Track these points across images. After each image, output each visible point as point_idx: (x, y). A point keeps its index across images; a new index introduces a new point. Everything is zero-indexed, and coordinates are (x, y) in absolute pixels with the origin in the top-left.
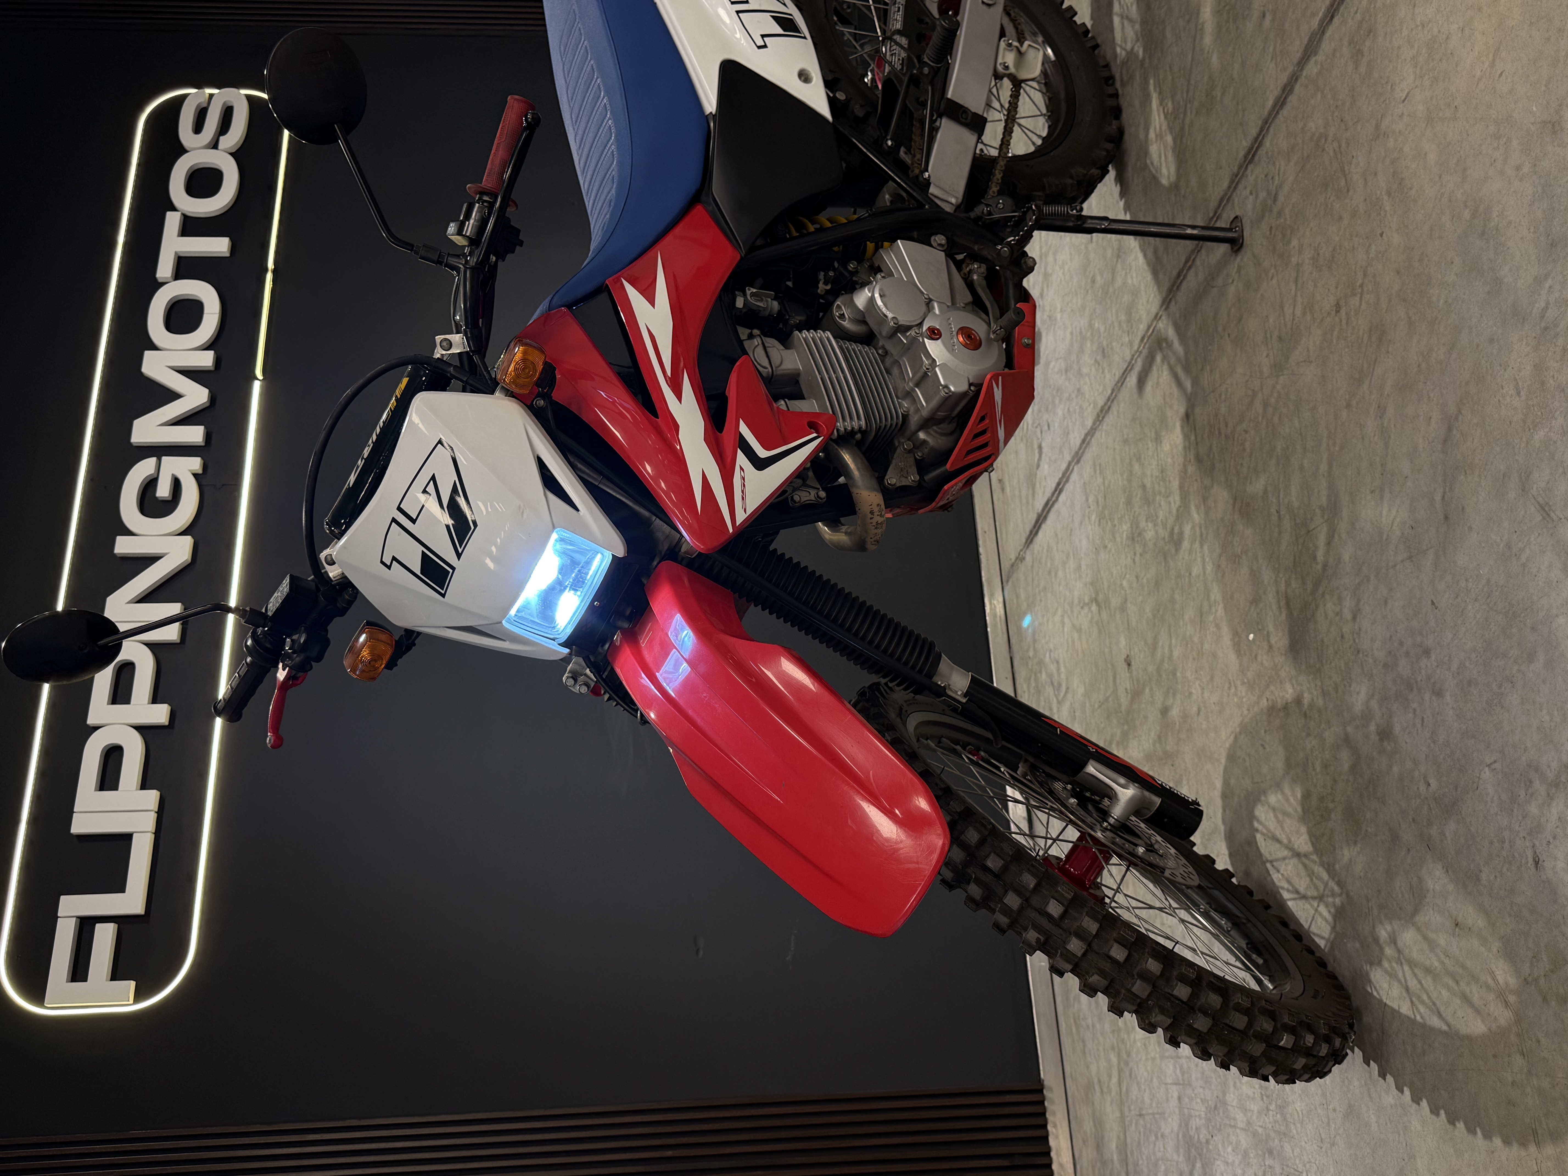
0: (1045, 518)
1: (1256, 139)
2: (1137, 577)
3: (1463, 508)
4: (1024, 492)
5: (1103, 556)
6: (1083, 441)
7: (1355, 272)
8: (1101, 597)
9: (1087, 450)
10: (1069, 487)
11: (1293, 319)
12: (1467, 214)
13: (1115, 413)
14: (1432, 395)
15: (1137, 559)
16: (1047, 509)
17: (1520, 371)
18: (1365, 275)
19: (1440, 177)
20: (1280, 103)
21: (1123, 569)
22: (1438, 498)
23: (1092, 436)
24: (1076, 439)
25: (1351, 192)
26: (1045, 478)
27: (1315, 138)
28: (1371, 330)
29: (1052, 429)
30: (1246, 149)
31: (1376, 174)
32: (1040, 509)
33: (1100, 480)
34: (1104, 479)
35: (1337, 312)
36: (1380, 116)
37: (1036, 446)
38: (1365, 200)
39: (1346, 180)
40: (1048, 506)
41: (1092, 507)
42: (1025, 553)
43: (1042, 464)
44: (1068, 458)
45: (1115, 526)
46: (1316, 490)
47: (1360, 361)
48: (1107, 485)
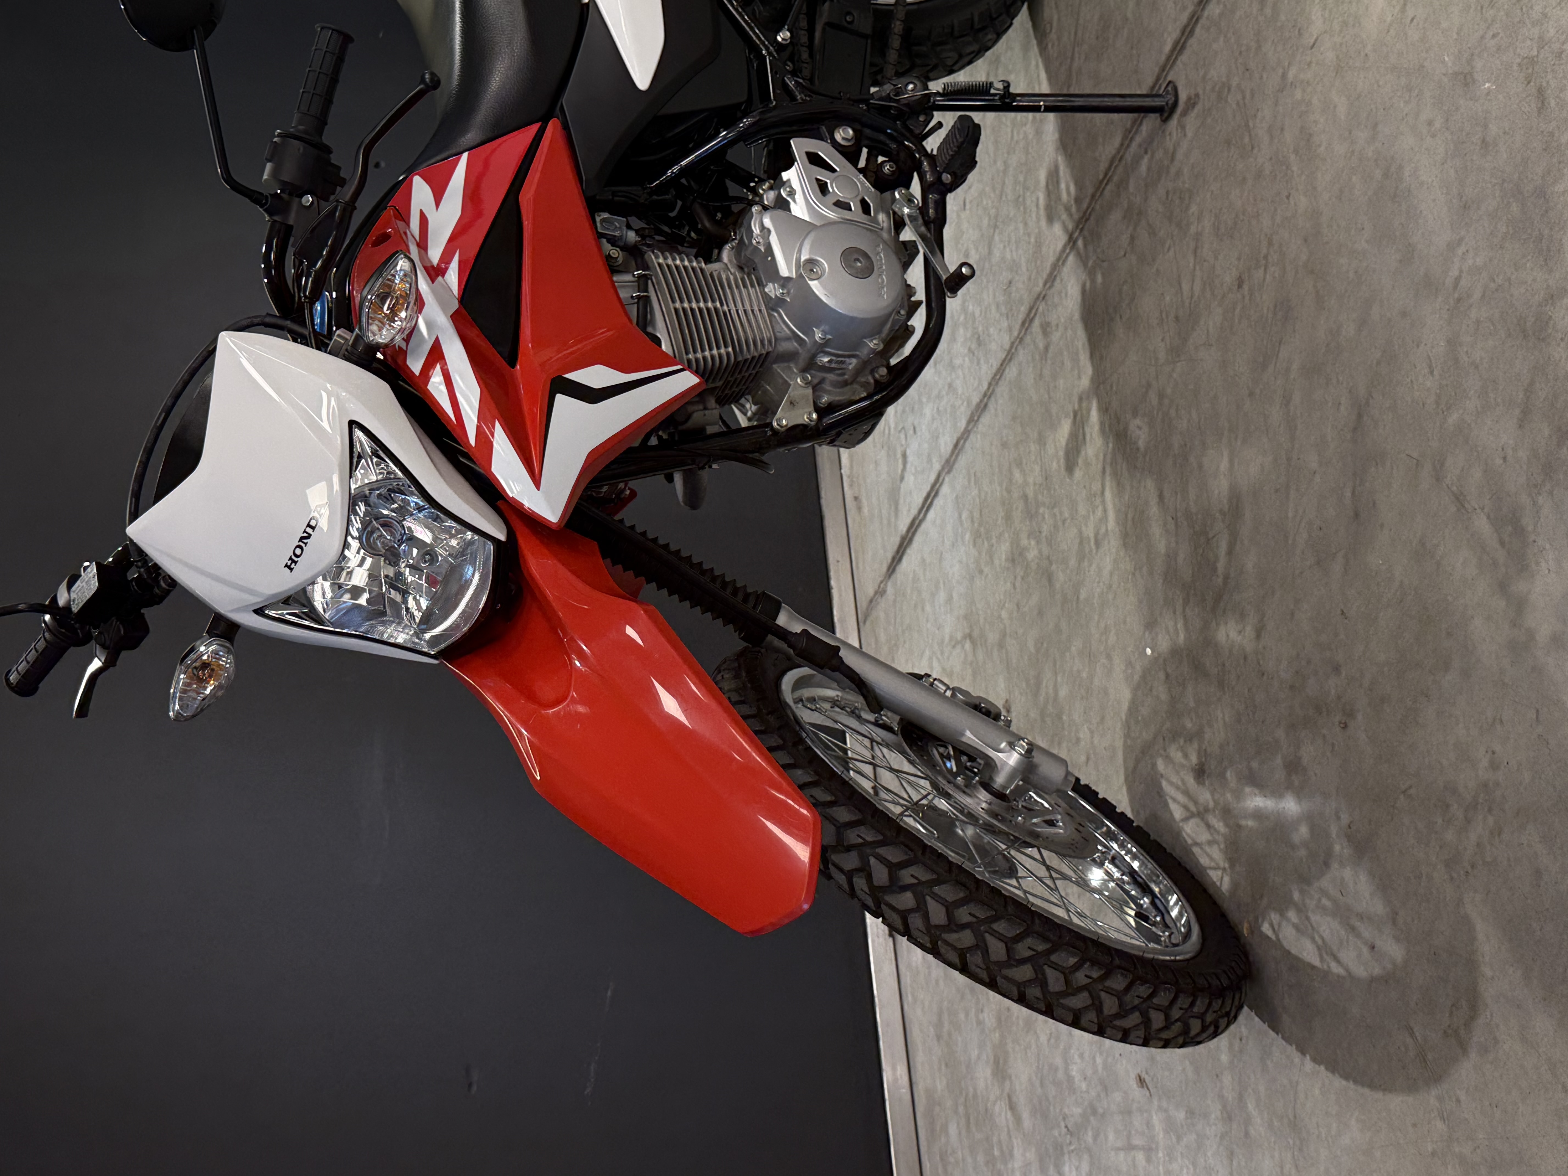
0: (911, 540)
2: (1018, 605)
3: (1374, 503)
4: (884, 512)
5: (979, 582)
6: (956, 446)
7: (1260, 242)
8: (976, 633)
9: (960, 457)
10: (938, 502)
11: (1192, 297)
12: (1378, 174)
13: (993, 411)
14: (1341, 378)
15: (1018, 584)
16: (913, 529)
17: (1433, 347)
18: (1270, 243)
19: (1350, 133)
20: (1179, 47)
21: (1002, 597)
22: (1348, 494)
23: (966, 440)
24: (946, 444)
25: (1255, 151)
26: (911, 493)
27: (1217, 89)
28: (1275, 306)
29: (919, 434)
31: (1282, 129)
32: (905, 529)
33: (975, 492)
34: (979, 490)
35: (1240, 286)
36: (1287, 64)
37: (899, 455)
38: (1271, 159)
39: (1250, 136)
40: (914, 526)
41: (965, 525)
42: (886, 585)
43: (906, 475)
44: (937, 467)
45: (992, 546)
47: (1265, 342)
48: (983, 497)
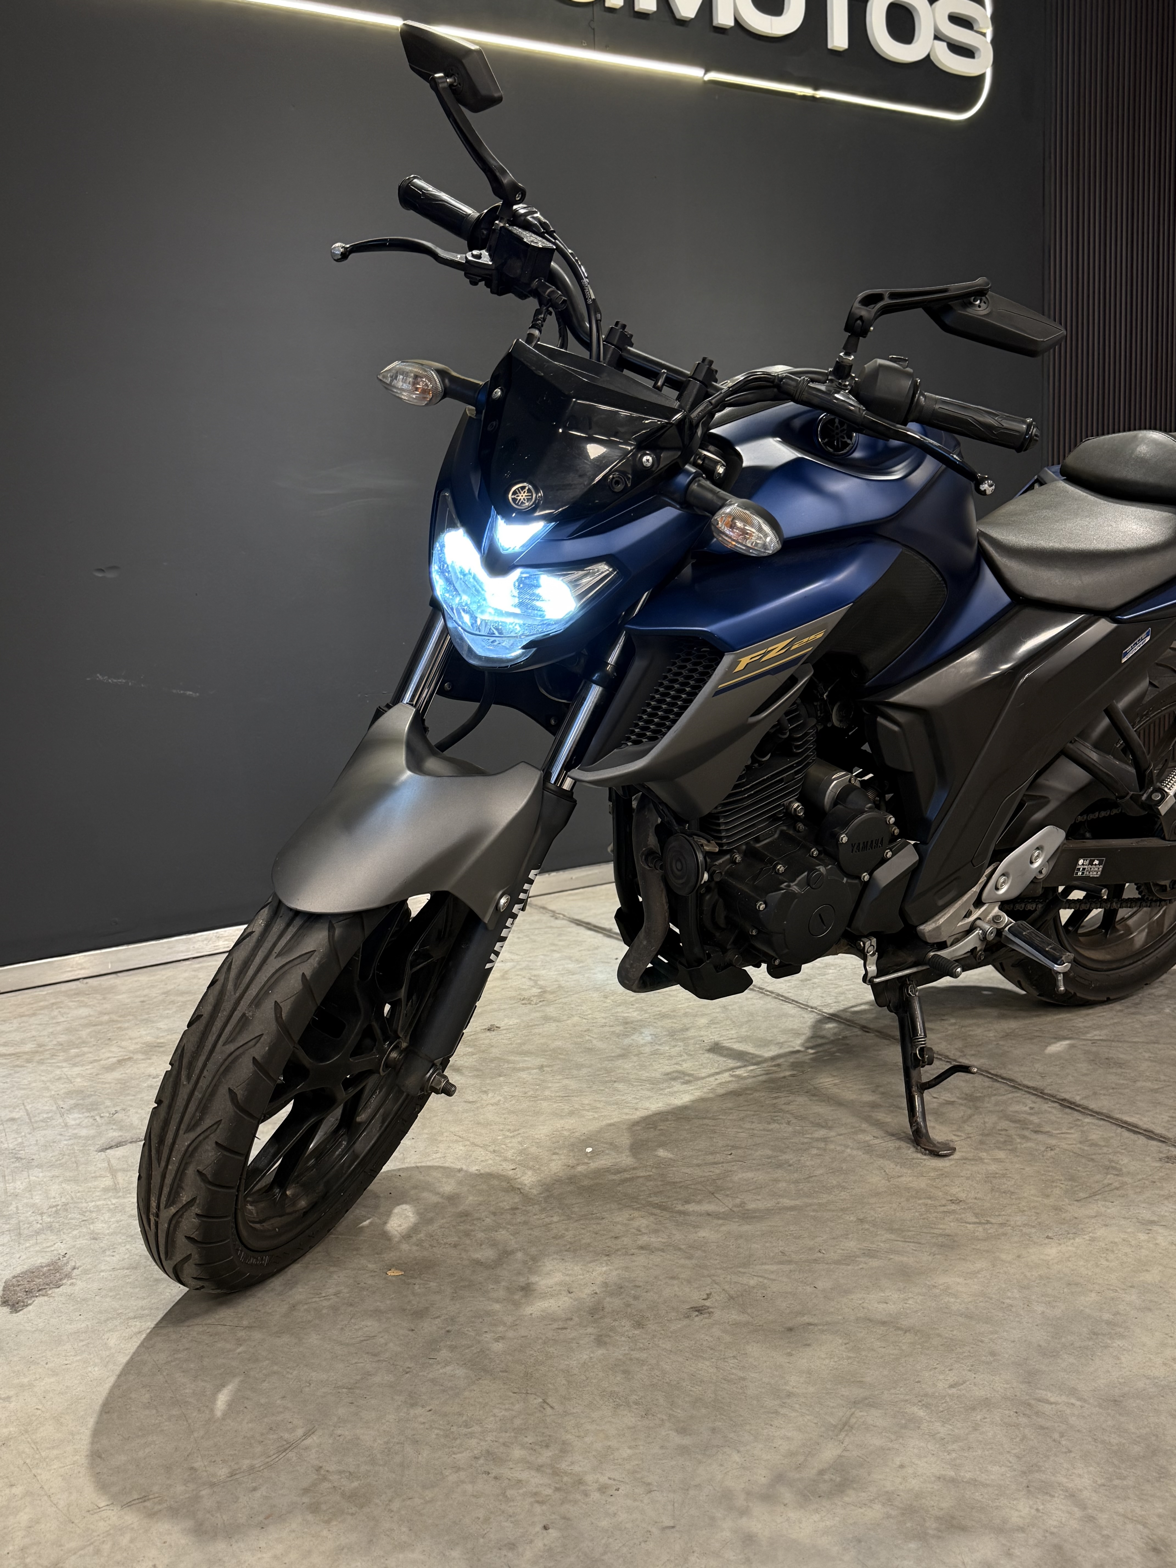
1: (1086, 1108)
2: (588, 1030)
3: (809, 1345)
8: (549, 996)
21: (590, 1016)
25: (1077, 1203)
27: (1113, 1164)
28: (947, 1235)
30: (1073, 1100)
31: (1106, 1225)
35: (952, 1201)
36: (1164, 1224)
38: (1076, 1218)
39: (1087, 1198)
42: (562, 919)
46: (759, 1198)
47: (912, 1228)
